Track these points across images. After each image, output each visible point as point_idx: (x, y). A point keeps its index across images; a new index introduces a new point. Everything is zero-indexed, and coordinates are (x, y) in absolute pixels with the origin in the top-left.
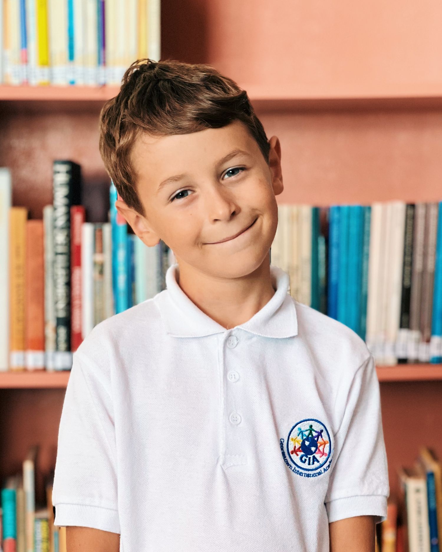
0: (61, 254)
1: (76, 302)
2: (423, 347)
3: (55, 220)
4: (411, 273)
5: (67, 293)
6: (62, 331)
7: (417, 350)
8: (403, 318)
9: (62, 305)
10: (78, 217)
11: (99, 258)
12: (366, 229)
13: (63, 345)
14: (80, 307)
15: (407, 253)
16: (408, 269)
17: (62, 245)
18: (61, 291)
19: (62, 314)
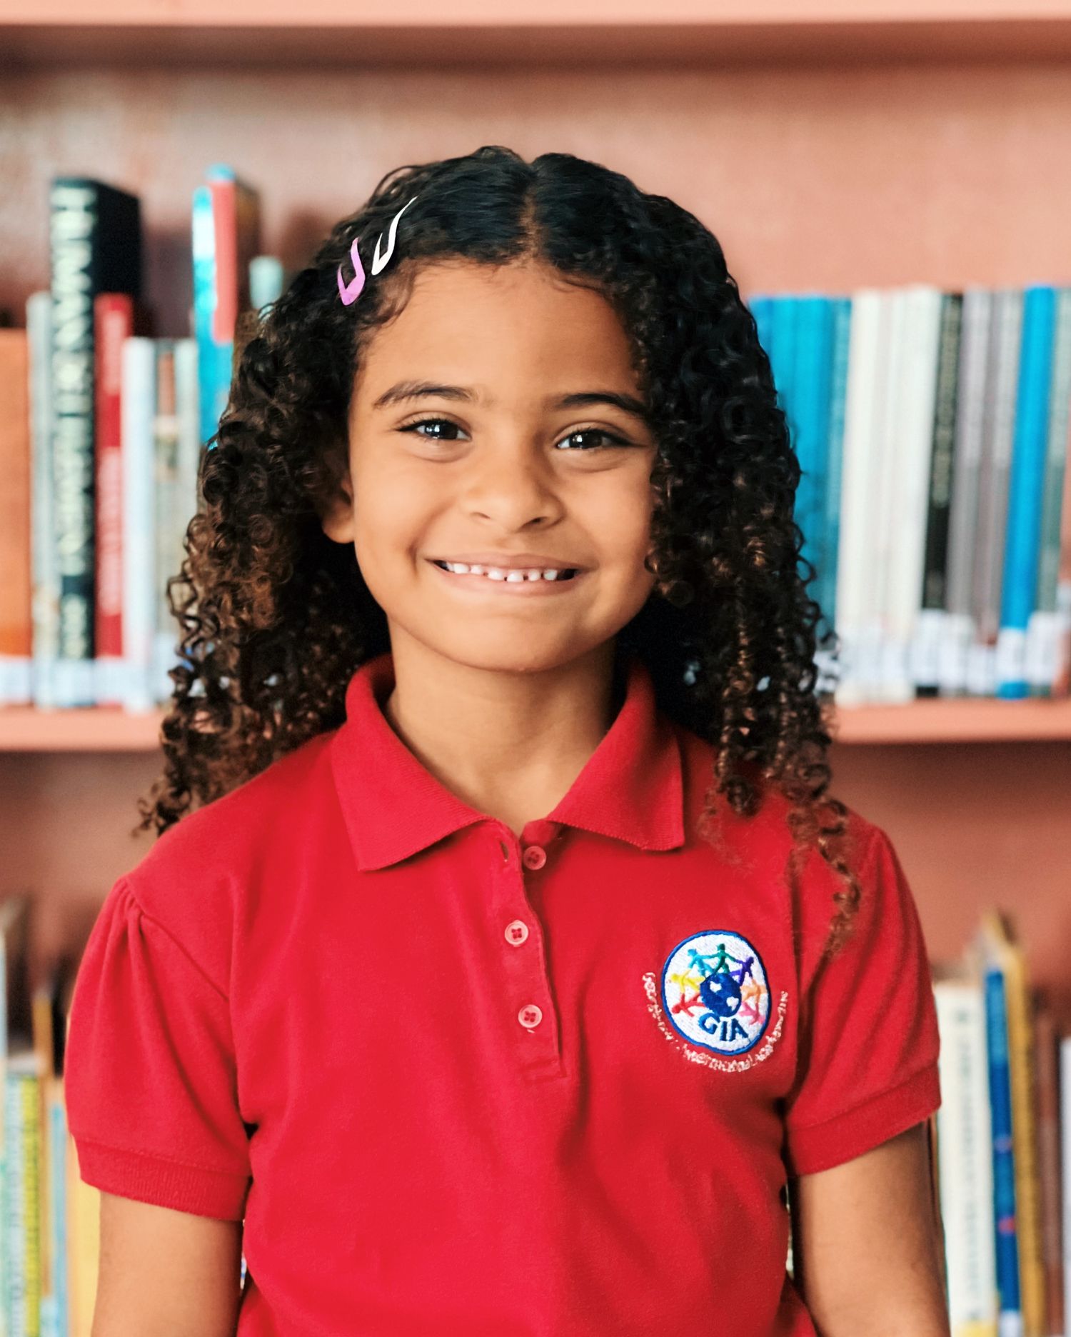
0: (73, 415)
1: (108, 538)
2: (980, 657)
3: (55, 330)
4: (951, 471)
5: (86, 514)
6: (76, 610)
7: (965, 663)
8: (930, 583)
9: (74, 542)
10: (114, 322)
11: (166, 427)
12: (839, 358)
13: (76, 644)
14: (120, 549)
15: (942, 419)
16: (943, 459)
17: (73, 392)
18: (73, 507)
19: (75, 567)
